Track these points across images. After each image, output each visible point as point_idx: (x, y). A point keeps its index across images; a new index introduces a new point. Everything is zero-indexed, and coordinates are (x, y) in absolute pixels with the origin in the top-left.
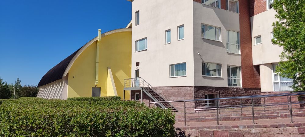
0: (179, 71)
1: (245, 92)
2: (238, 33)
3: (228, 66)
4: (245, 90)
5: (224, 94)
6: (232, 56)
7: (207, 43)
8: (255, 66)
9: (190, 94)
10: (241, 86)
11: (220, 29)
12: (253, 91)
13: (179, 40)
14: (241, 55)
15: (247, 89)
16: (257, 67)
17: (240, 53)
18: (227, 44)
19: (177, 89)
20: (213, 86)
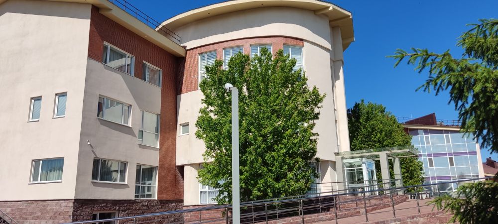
0: (51, 171)
1: (160, 206)
2: (158, 115)
3: (139, 166)
4: (161, 203)
5: (127, 212)
6: (145, 150)
7: (106, 128)
8: (178, 166)
9: (66, 213)
10: (156, 198)
11: (130, 106)
12: (174, 204)
13: (55, 116)
14: (160, 149)
15: (164, 202)
16: (181, 168)
17: (158, 147)
18: (140, 131)
19: (41, 205)
20: (110, 198)
